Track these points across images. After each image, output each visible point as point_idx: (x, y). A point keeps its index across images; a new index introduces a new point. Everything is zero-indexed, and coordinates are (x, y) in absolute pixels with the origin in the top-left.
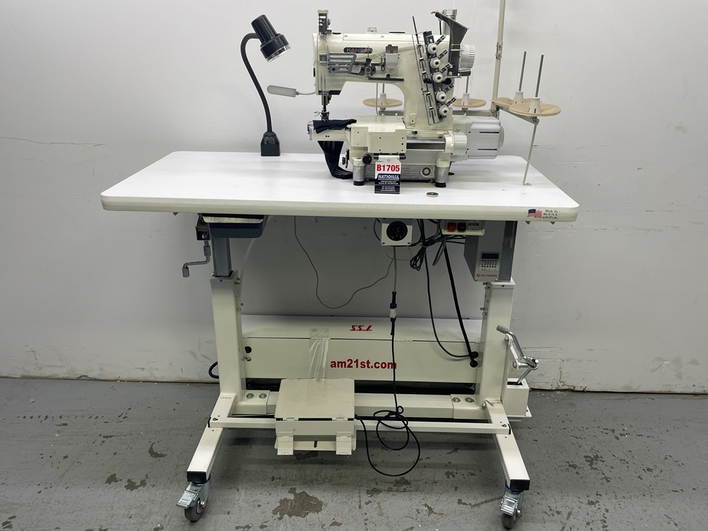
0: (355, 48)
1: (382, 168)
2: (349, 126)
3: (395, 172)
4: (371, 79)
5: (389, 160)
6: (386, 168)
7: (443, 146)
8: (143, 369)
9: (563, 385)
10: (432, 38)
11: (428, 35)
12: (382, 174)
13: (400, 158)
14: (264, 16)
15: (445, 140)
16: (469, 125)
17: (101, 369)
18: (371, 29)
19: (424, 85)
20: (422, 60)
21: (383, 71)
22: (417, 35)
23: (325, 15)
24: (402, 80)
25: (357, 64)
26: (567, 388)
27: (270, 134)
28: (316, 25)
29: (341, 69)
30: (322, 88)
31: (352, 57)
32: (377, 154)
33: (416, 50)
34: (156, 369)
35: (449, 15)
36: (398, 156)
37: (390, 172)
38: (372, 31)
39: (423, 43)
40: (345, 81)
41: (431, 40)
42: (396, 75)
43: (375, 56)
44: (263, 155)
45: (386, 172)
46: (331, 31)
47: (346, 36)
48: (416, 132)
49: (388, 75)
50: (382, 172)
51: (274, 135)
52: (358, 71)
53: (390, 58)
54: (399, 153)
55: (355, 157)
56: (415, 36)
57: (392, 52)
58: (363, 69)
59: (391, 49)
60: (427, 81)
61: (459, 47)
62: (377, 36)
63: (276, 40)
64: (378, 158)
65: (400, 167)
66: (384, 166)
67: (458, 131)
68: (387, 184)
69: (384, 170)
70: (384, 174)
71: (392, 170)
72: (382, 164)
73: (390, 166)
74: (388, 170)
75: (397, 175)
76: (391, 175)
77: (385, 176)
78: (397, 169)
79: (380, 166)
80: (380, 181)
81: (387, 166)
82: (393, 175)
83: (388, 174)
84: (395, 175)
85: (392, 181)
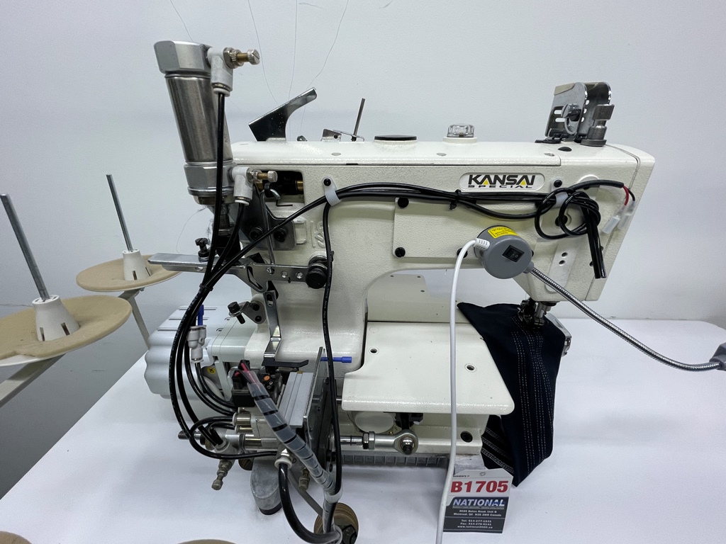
1: (464, 487)
3: (496, 494)
5: (482, 474)
6: (475, 487)
12: (463, 499)
37: (484, 493)
45: (473, 493)
50: (463, 493)
65: (509, 485)
66: (469, 484)
68: (474, 516)
69: (468, 490)
70: (467, 498)
71: (488, 490)
72: (465, 481)
73: (483, 483)
74: (479, 490)
75: (499, 499)
76: (485, 499)
77: (471, 501)
78: (502, 488)
79: (460, 484)
80: (457, 511)
81: (477, 482)
82: (490, 499)
83: (479, 499)
84: (494, 499)
85: (486, 510)
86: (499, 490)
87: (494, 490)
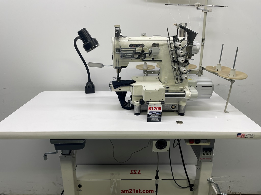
0: (135, 45)
1: (151, 109)
2: (132, 85)
3: (159, 111)
4: (144, 61)
5: (155, 105)
6: (154, 109)
7: (184, 96)
8: (30, 190)
9: (230, 192)
10: (178, 39)
11: (175, 38)
12: (151, 112)
13: (162, 103)
14: (85, 29)
15: (185, 92)
16: (196, 83)
17: (10, 191)
18: (144, 34)
19: (173, 63)
20: (172, 50)
21: (150, 56)
23: (119, 28)
24: (161, 61)
25: (137, 53)
26: (232, 193)
27: (90, 83)
28: (114, 33)
29: (127, 56)
30: (117, 65)
31: (134, 50)
32: (149, 101)
33: (169, 45)
34: (37, 190)
36: (160, 102)
37: (156, 111)
38: (144, 35)
39: (172, 42)
40: (129, 61)
41: (177, 40)
42: (157, 58)
43: (146, 49)
44: (86, 93)
45: (154, 111)
46: (121, 36)
47: (130, 38)
48: (168, 87)
49: (153, 59)
50: (151, 111)
51: (92, 83)
52: (137, 56)
53: (154, 50)
54: (161, 101)
55: (135, 100)
56: (168, 38)
57: (155, 47)
58: (139, 56)
59: (155, 45)
60: (174, 61)
61: (192, 44)
62: (146, 38)
63: (92, 42)
64: (149, 103)
65: (161, 108)
66: (152, 108)
67: (190, 86)
68: (154, 117)
69: (152, 110)
70: (152, 112)
71: (157, 110)
72: (151, 107)
73: (156, 107)
74: (155, 110)
75: (160, 112)
76: (156, 112)
77: (153, 113)
78: (160, 109)
79: (150, 108)
80: (150, 115)
81: (154, 107)
82: (157, 112)
83: (155, 112)
84: (158, 112)
85: (157, 115)
86: (159, 110)
87: (158, 110)
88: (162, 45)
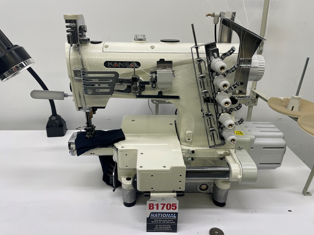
0: (118, 62)
1: (155, 207)
3: (171, 211)
4: (140, 96)
5: (163, 199)
6: (160, 207)
7: (227, 174)
10: (217, 51)
11: (211, 49)
12: (155, 213)
13: (177, 195)
15: (228, 165)
16: (252, 141)
18: (139, 38)
20: (202, 77)
21: (154, 88)
22: (197, 48)
23: (75, 21)
24: (177, 97)
25: (122, 81)
27: (54, 118)
28: (63, 32)
30: (81, 104)
31: (113, 75)
32: (149, 192)
33: (196, 65)
35: (228, 17)
36: (175, 194)
37: (165, 210)
38: (139, 40)
39: (203, 56)
40: (109, 98)
41: (215, 54)
42: (170, 91)
43: (142, 72)
45: (160, 210)
47: (107, 47)
48: (193, 152)
49: (160, 93)
50: (155, 210)
51: (59, 118)
52: (124, 87)
53: (162, 72)
54: (176, 190)
56: (194, 50)
57: (165, 68)
58: (129, 87)
59: (162, 63)
60: (207, 100)
62: (145, 47)
64: (149, 196)
65: (177, 206)
66: (157, 205)
67: (240, 149)
68: (162, 223)
69: (157, 209)
70: (158, 213)
71: (167, 209)
72: (155, 203)
73: (164, 205)
74: (163, 209)
75: (173, 213)
76: (166, 213)
77: (159, 214)
78: (174, 208)
79: (153, 205)
80: (153, 220)
81: (161, 204)
82: (168, 213)
83: (163, 213)
84: (171, 213)
85: (168, 220)
86: (173, 209)
87: (170, 209)
88: (181, 63)
